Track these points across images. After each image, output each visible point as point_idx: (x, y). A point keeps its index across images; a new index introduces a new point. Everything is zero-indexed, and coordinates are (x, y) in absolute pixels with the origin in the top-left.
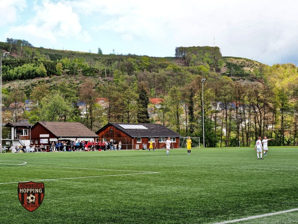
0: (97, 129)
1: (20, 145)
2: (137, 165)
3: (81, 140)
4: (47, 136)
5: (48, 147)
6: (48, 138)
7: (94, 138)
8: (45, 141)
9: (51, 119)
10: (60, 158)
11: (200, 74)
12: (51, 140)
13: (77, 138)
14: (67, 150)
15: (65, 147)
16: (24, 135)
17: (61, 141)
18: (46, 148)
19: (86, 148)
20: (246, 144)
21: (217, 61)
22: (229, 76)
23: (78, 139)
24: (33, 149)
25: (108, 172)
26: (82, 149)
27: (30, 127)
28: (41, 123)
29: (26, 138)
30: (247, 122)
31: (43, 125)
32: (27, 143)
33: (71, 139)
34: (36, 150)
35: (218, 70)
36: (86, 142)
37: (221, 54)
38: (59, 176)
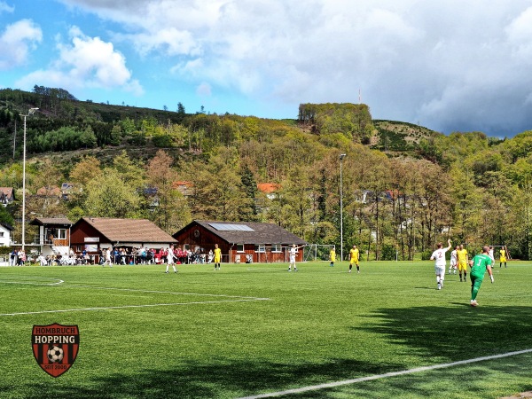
0: (175, 231)
1: (53, 253)
2: (236, 286)
3: (149, 247)
4: (96, 239)
5: (97, 258)
6: (98, 244)
7: (170, 244)
8: (92, 248)
9: (102, 214)
10: (117, 275)
11: (337, 146)
12: (102, 246)
13: (142, 243)
14: (127, 262)
15: (124, 258)
16: (59, 238)
17: (119, 248)
18: (93, 258)
19: (157, 260)
20: (407, 255)
21: (363, 126)
22: (382, 149)
23: (145, 246)
24: (73, 261)
25: (191, 297)
26: (152, 262)
27: (69, 225)
28: (87, 219)
29: (62, 243)
30: (409, 222)
31: (90, 222)
32: (64, 250)
33: (134, 246)
34: (77, 262)
35: (366, 141)
36: (158, 251)
37: (370, 116)
38: (114, 303)
